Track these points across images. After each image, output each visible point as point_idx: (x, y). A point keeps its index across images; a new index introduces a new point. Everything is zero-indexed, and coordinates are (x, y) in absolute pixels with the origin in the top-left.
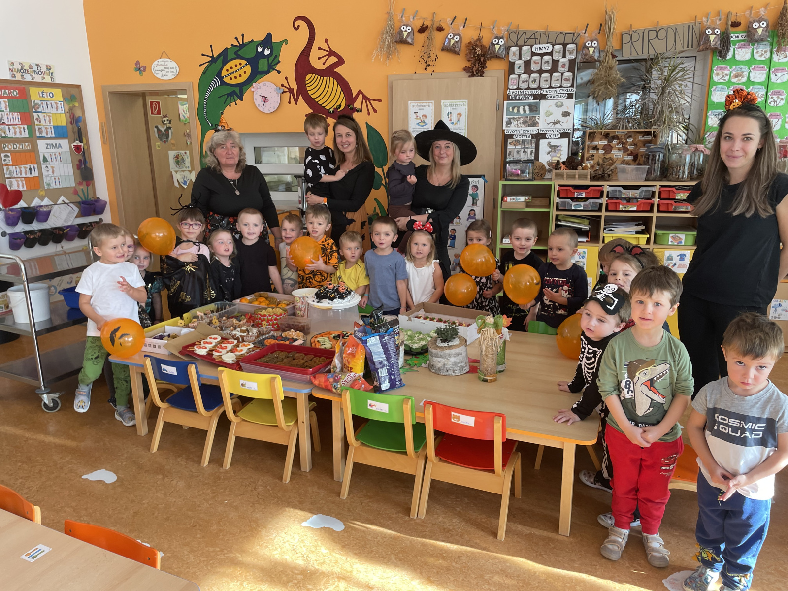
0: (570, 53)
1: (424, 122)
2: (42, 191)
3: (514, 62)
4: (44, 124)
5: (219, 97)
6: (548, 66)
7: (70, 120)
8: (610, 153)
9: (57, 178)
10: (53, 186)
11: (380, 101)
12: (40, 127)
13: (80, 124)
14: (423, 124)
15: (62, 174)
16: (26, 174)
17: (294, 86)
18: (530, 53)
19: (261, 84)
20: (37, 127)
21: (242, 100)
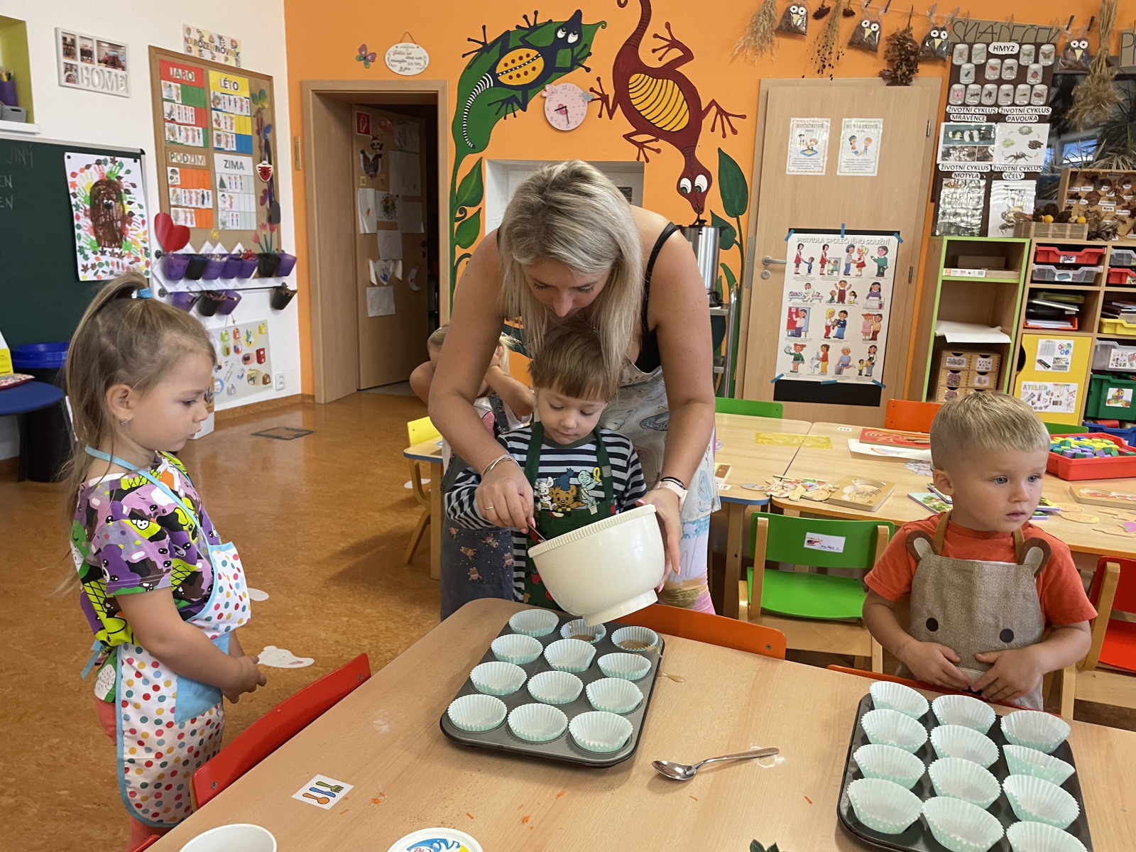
0: (1045, 57)
1: (812, 150)
2: (215, 231)
3: (960, 66)
4: (224, 130)
5: (489, 105)
6: (1012, 74)
7: (256, 128)
8: (1097, 204)
9: (235, 214)
10: (230, 226)
11: (744, 117)
12: (219, 132)
13: (269, 136)
14: (809, 152)
15: (242, 210)
16: (197, 204)
17: (610, 91)
18: (985, 54)
19: (559, 87)
20: (215, 133)
21: (524, 110)
